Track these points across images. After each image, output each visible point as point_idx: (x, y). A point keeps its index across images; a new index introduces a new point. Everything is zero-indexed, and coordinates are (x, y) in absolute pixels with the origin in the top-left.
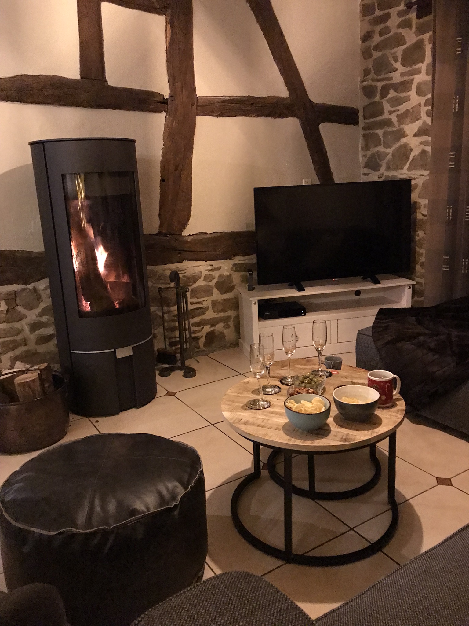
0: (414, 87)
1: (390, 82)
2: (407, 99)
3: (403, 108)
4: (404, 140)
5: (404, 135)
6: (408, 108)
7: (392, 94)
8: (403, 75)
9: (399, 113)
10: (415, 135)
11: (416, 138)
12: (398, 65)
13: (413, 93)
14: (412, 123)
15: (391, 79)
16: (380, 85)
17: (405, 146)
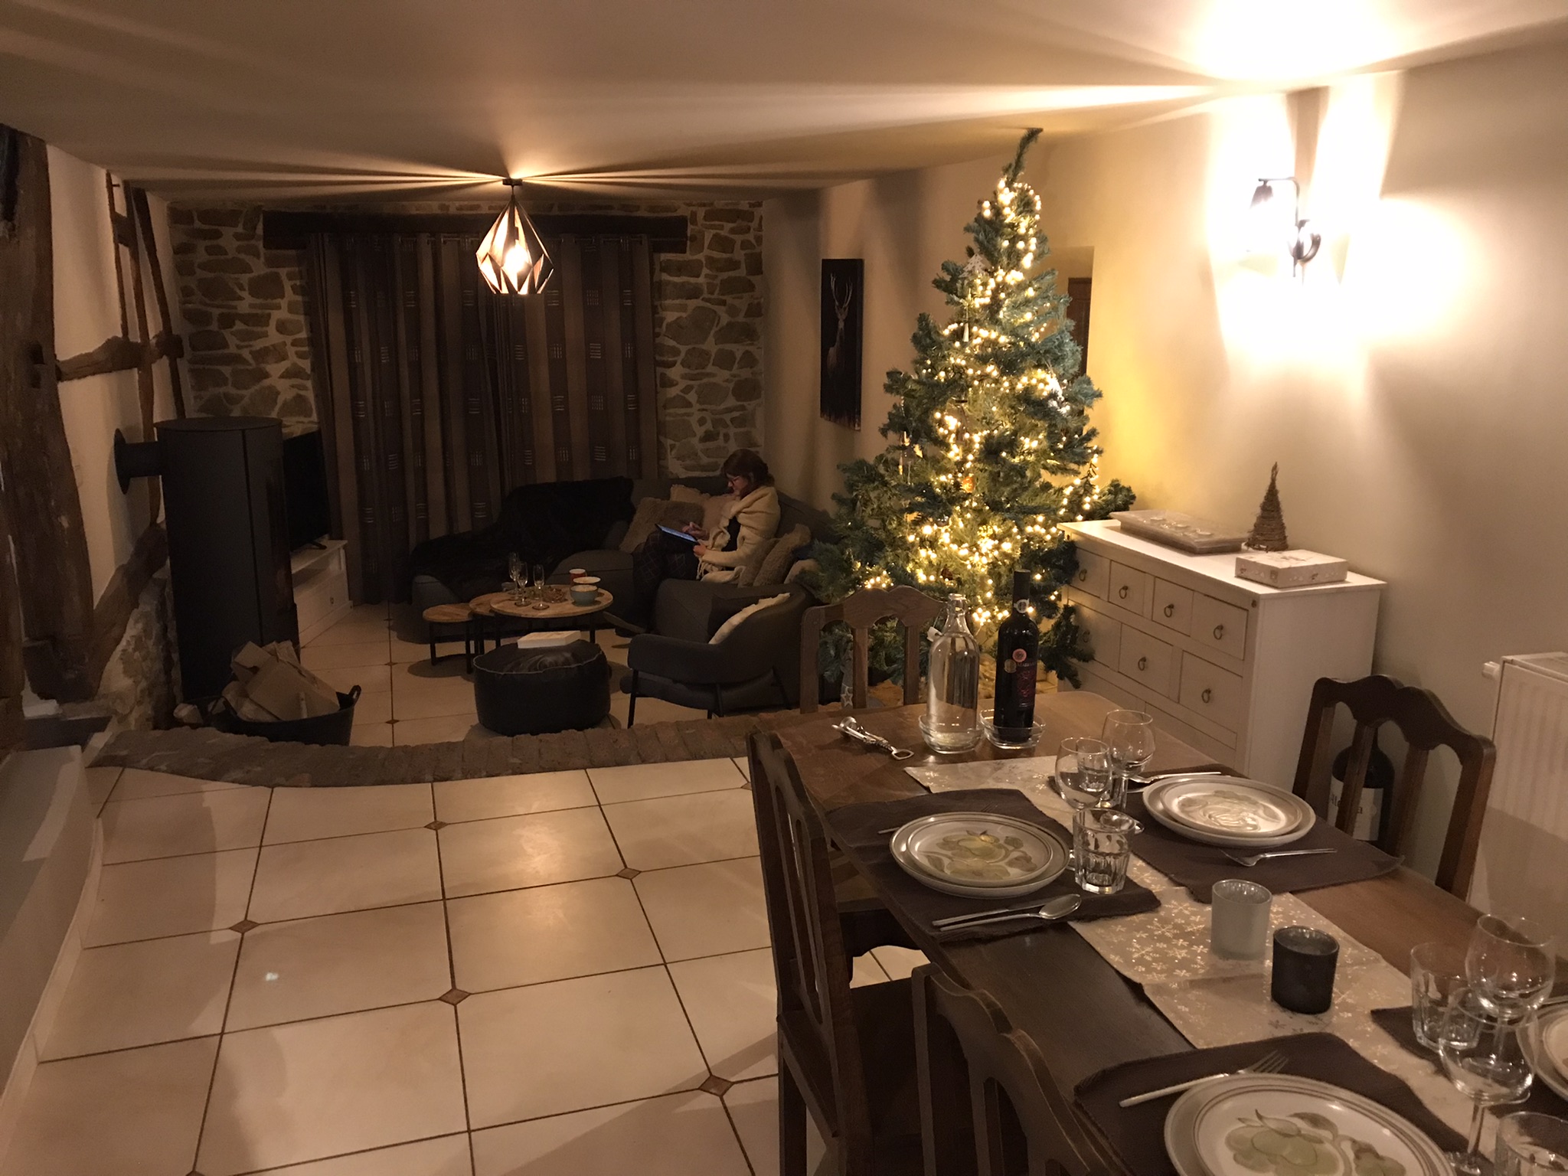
0: (273, 323)
1: (234, 311)
2: (265, 335)
3: (258, 344)
4: (266, 382)
5: (267, 375)
6: (267, 345)
7: (239, 326)
8: (251, 306)
9: (254, 349)
10: (282, 377)
11: (283, 380)
12: (245, 294)
13: (272, 329)
14: (276, 362)
15: (235, 308)
16: (216, 312)
17: (271, 388)
